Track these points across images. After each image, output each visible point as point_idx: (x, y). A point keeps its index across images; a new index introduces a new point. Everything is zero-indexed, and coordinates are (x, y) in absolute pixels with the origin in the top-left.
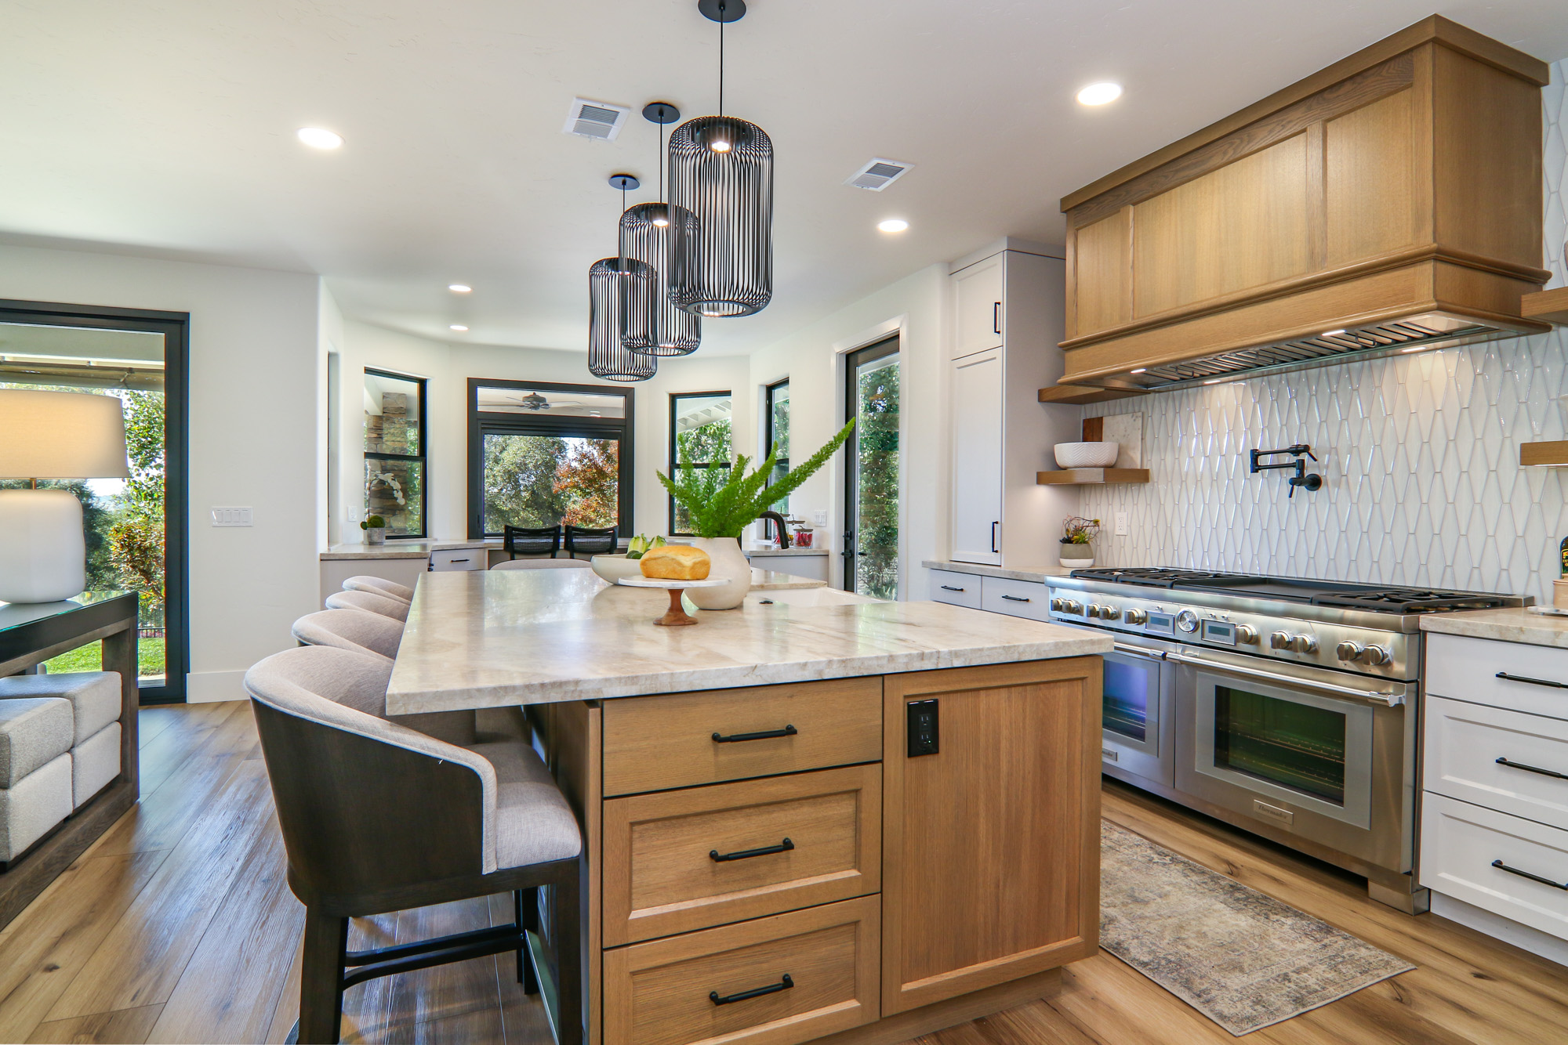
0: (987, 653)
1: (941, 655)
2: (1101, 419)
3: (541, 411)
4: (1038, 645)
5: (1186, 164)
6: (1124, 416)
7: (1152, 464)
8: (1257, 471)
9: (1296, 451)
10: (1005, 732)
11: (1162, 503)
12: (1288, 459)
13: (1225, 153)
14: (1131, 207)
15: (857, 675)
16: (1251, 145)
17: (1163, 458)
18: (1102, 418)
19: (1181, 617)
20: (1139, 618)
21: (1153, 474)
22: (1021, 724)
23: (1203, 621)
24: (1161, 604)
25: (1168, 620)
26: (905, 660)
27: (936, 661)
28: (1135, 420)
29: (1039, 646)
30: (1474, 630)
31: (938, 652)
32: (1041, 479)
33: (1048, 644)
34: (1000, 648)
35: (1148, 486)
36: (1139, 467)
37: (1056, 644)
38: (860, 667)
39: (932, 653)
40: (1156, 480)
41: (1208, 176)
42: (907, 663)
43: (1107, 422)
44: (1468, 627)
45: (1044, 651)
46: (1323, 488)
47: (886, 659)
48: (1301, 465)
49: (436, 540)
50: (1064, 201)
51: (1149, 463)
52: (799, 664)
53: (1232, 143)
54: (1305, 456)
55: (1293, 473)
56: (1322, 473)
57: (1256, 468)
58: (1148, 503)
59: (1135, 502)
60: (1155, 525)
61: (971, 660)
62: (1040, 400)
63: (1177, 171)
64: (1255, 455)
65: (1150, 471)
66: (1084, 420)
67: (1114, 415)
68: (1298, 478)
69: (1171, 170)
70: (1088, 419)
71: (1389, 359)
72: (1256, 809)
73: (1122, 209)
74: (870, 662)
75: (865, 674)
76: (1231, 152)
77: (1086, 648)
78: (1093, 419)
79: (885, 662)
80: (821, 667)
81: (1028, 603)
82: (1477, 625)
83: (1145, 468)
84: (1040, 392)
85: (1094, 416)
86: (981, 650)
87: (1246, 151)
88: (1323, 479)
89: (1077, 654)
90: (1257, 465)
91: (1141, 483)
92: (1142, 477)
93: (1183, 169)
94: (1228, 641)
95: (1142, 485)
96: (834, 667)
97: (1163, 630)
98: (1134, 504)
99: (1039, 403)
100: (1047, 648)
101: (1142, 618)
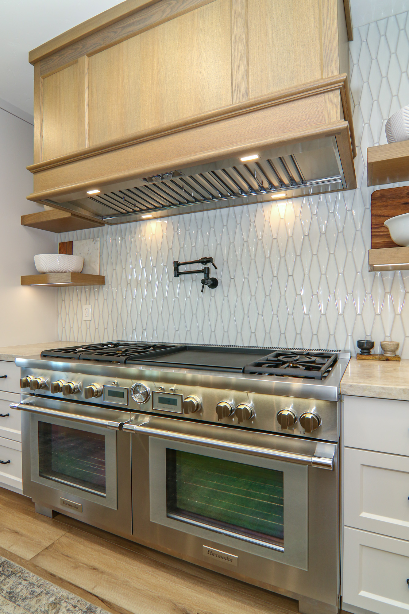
2: (71, 243)
5: (132, 21)
6: (87, 241)
7: (107, 273)
8: (178, 276)
9: (205, 261)
11: (115, 298)
12: (201, 267)
13: (163, 12)
14: (86, 58)
16: (185, 4)
17: (114, 268)
18: (72, 241)
19: (135, 390)
20: (97, 392)
21: (108, 280)
23: (153, 393)
24: (116, 380)
25: (123, 393)
28: (95, 243)
30: (390, 394)
32: (25, 281)
35: (105, 288)
36: (98, 274)
40: (110, 283)
41: (150, 32)
43: (76, 246)
44: (383, 391)
46: (219, 287)
48: (206, 272)
50: (31, 53)
51: (105, 272)
53: (170, 4)
54: (209, 265)
55: (202, 276)
56: (218, 277)
57: (177, 273)
58: (105, 298)
59: (96, 298)
60: (110, 313)
62: (23, 224)
63: (124, 28)
64: (177, 265)
65: (106, 277)
66: (60, 243)
67: (81, 240)
68: (206, 279)
69: (120, 26)
70: (63, 243)
71: (259, 204)
72: (205, 553)
73: (79, 59)
76: (168, 11)
78: (66, 242)
81: (7, 379)
82: (392, 389)
83: (102, 275)
84: (23, 218)
85: (67, 240)
87: (181, 9)
88: (219, 281)
90: (178, 272)
91: (99, 285)
92: (100, 280)
93: (129, 25)
94: (177, 410)
95: (101, 286)
97: (119, 401)
98: (95, 300)
99: (22, 226)
101: (100, 391)
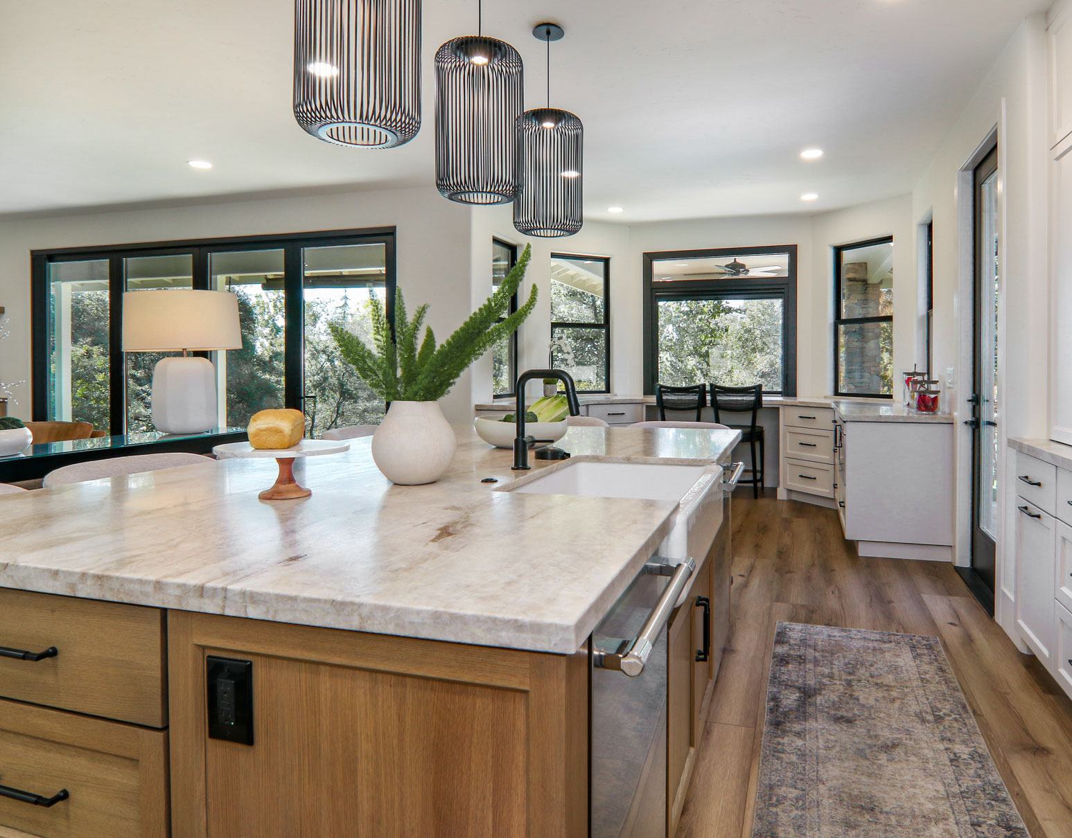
0: (303, 605)
1: (229, 595)
3: (742, 276)
4: (399, 609)
10: (365, 747)
15: (116, 600)
22: (395, 742)
26: (178, 592)
27: (221, 603)
29: (400, 613)
31: (225, 590)
33: (418, 612)
34: (325, 601)
37: (436, 616)
38: (118, 590)
39: (215, 589)
42: (180, 597)
45: (412, 623)
47: (152, 586)
49: (616, 395)
52: (49, 571)
61: (276, 611)
74: (132, 586)
75: (126, 601)
77: (504, 634)
79: (150, 589)
80: (74, 579)
86: (294, 599)
89: (483, 643)
96: (89, 583)
100: (417, 619)
